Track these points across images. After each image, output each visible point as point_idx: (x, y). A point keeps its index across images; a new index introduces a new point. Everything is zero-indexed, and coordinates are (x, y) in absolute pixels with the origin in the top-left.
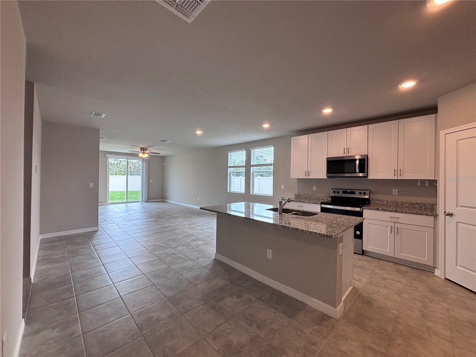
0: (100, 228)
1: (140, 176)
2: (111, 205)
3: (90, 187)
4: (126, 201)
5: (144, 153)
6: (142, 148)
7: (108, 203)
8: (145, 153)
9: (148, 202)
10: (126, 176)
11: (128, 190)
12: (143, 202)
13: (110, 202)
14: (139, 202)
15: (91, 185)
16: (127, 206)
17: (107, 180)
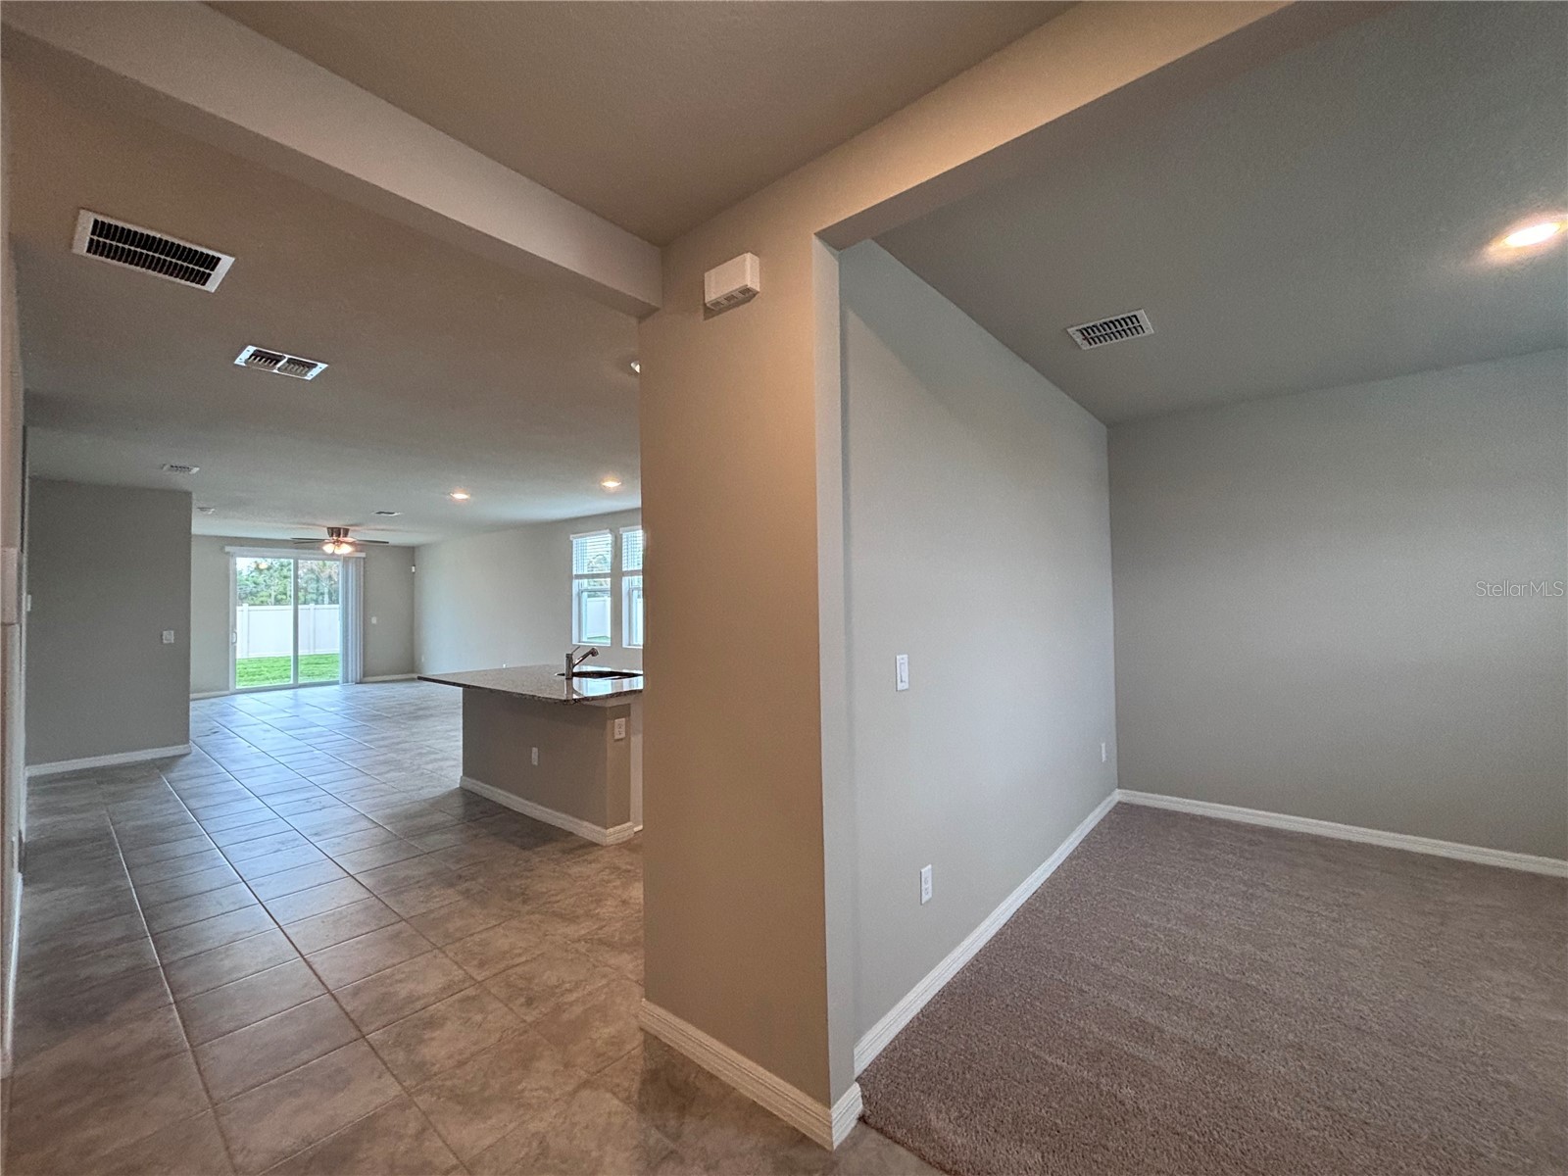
0: (195, 749)
1: (337, 606)
2: (244, 696)
3: (165, 642)
4: (291, 682)
5: (338, 543)
6: (332, 529)
7: (232, 690)
8: (342, 542)
9: (366, 683)
10: (291, 607)
11: (299, 654)
12: (347, 682)
13: (239, 687)
14: (336, 683)
15: (169, 637)
16: (295, 698)
17: (231, 620)
